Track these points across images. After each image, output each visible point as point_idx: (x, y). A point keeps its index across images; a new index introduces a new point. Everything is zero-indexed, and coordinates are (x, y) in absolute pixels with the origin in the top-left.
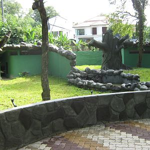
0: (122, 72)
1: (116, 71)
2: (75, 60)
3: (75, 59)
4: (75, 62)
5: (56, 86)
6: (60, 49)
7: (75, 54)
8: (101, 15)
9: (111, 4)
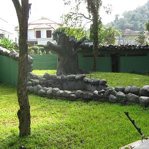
0: (85, 77)
1: (77, 76)
2: (32, 65)
3: (32, 63)
4: (32, 67)
5: (12, 95)
6: (13, 52)
7: (32, 58)
8: (42, 19)
9: (65, 4)
